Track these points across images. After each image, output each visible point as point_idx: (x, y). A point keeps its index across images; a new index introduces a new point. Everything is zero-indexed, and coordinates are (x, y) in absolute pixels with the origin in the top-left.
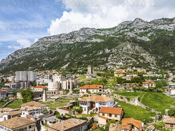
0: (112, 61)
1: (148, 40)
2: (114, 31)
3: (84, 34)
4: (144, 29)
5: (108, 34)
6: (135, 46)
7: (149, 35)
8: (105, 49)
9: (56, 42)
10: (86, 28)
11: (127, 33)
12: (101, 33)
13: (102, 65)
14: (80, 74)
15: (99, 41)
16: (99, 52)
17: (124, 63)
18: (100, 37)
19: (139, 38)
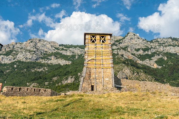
1: (156, 66)
3: (35, 50)
4: (144, 50)
5: (79, 53)
6: (138, 73)
11: (119, 51)
12: (66, 50)
15: (63, 62)
16: (67, 79)
18: (66, 57)
19: (139, 62)
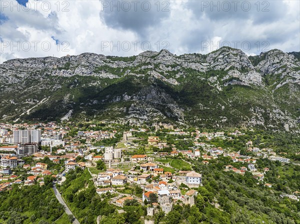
0: (134, 113)
1: (176, 83)
2: (132, 63)
3: (88, 64)
4: (173, 66)
5: (124, 66)
6: (161, 93)
7: (178, 76)
8: (123, 95)
9: (39, 69)
10: (91, 55)
11: (151, 71)
12: (113, 63)
13: (121, 117)
14: (93, 130)
15: (111, 76)
16: (116, 98)
17: (148, 116)
18: (112, 71)
19: (166, 80)
